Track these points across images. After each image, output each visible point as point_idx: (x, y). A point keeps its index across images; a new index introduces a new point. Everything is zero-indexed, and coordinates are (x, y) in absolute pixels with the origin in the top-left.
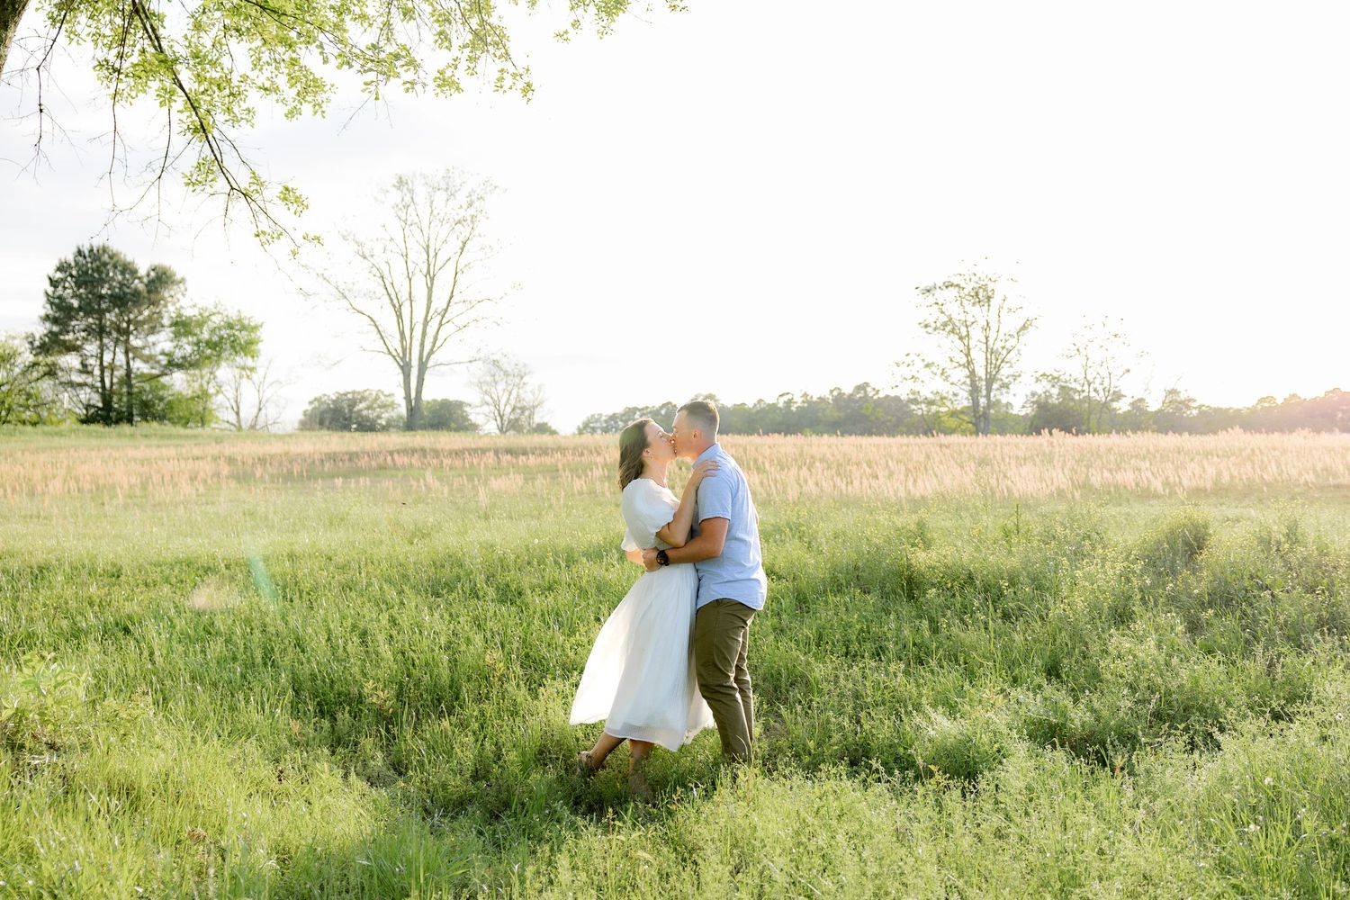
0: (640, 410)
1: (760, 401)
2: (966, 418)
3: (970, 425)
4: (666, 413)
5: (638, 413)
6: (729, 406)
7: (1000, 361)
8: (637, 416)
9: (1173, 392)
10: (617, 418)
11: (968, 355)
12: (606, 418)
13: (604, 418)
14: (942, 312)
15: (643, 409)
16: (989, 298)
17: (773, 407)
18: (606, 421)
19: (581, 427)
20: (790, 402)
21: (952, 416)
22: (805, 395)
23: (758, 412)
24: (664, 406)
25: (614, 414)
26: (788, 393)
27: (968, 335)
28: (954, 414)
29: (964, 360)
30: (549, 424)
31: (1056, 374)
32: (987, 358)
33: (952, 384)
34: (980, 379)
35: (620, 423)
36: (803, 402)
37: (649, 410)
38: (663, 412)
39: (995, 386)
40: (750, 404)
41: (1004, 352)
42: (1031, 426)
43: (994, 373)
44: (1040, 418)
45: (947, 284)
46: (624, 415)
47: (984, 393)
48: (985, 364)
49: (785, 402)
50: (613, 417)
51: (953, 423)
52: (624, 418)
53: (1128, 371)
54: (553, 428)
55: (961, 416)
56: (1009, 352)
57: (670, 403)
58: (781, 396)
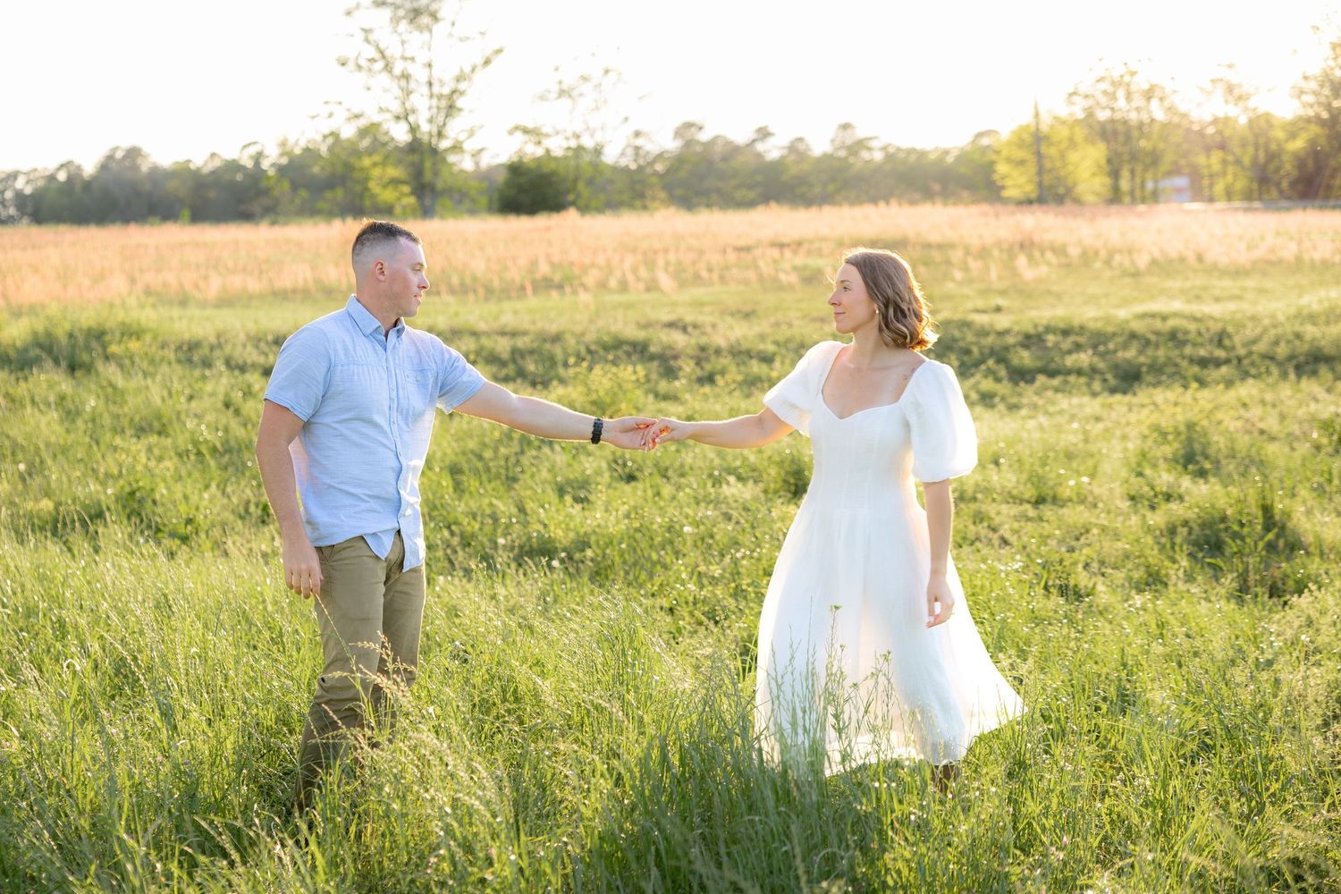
0: (25, 174)
1: (213, 155)
4: (68, 177)
8: (19, 185)
9: (846, 127)
15: (29, 173)
17: (233, 166)
20: (258, 157)
22: (283, 144)
23: (212, 173)
24: (62, 167)
36: (282, 155)
37: (37, 174)
38: (62, 176)
49: (252, 157)
57: (69, 163)
58: (245, 147)
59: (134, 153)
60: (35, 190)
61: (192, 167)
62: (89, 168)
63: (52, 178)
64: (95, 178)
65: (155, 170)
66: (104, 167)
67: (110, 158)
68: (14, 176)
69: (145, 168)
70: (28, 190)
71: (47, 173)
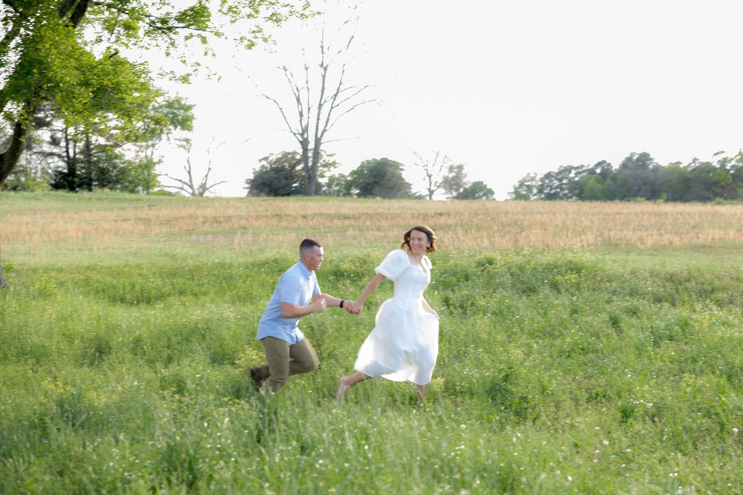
0: (576, 168)
1: (695, 160)
4: (602, 171)
5: (574, 172)
6: (663, 165)
8: (572, 175)
10: (553, 177)
12: (542, 176)
13: (538, 178)
15: (578, 168)
17: (707, 168)
18: (542, 180)
19: (517, 185)
20: (724, 162)
23: (693, 170)
24: (599, 164)
25: (549, 173)
26: (723, 152)
30: (485, 183)
35: (555, 182)
37: (584, 168)
38: (598, 171)
40: (684, 164)
46: (559, 173)
49: (719, 161)
50: (548, 176)
52: (559, 177)
54: (488, 187)
57: (604, 162)
58: (716, 154)
59: (644, 158)
60: (582, 178)
61: (681, 166)
62: (616, 166)
63: (592, 172)
64: (620, 171)
65: (657, 168)
66: (624, 166)
67: (629, 159)
68: (569, 169)
69: (651, 167)
70: (577, 179)
71: (590, 167)
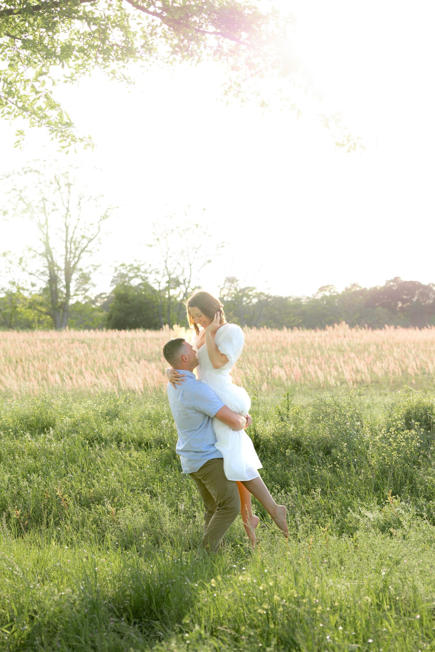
2: (44, 310)
3: (49, 317)
7: (80, 250)
11: (47, 244)
14: (21, 199)
16: (69, 185)
21: (30, 307)
27: (46, 223)
28: (32, 305)
29: (43, 249)
31: (135, 265)
32: (66, 247)
33: (31, 274)
34: (59, 269)
39: (75, 276)
41: (85, 242)
42: (110, 318)
43: (72, 263)
44: (119, 310)
45: (25, 170)
47: (65, 283)
48: (65, 253)
51: (31, 315)
53: (209, 261)
55: (39, 308)
56: (90, 241)
